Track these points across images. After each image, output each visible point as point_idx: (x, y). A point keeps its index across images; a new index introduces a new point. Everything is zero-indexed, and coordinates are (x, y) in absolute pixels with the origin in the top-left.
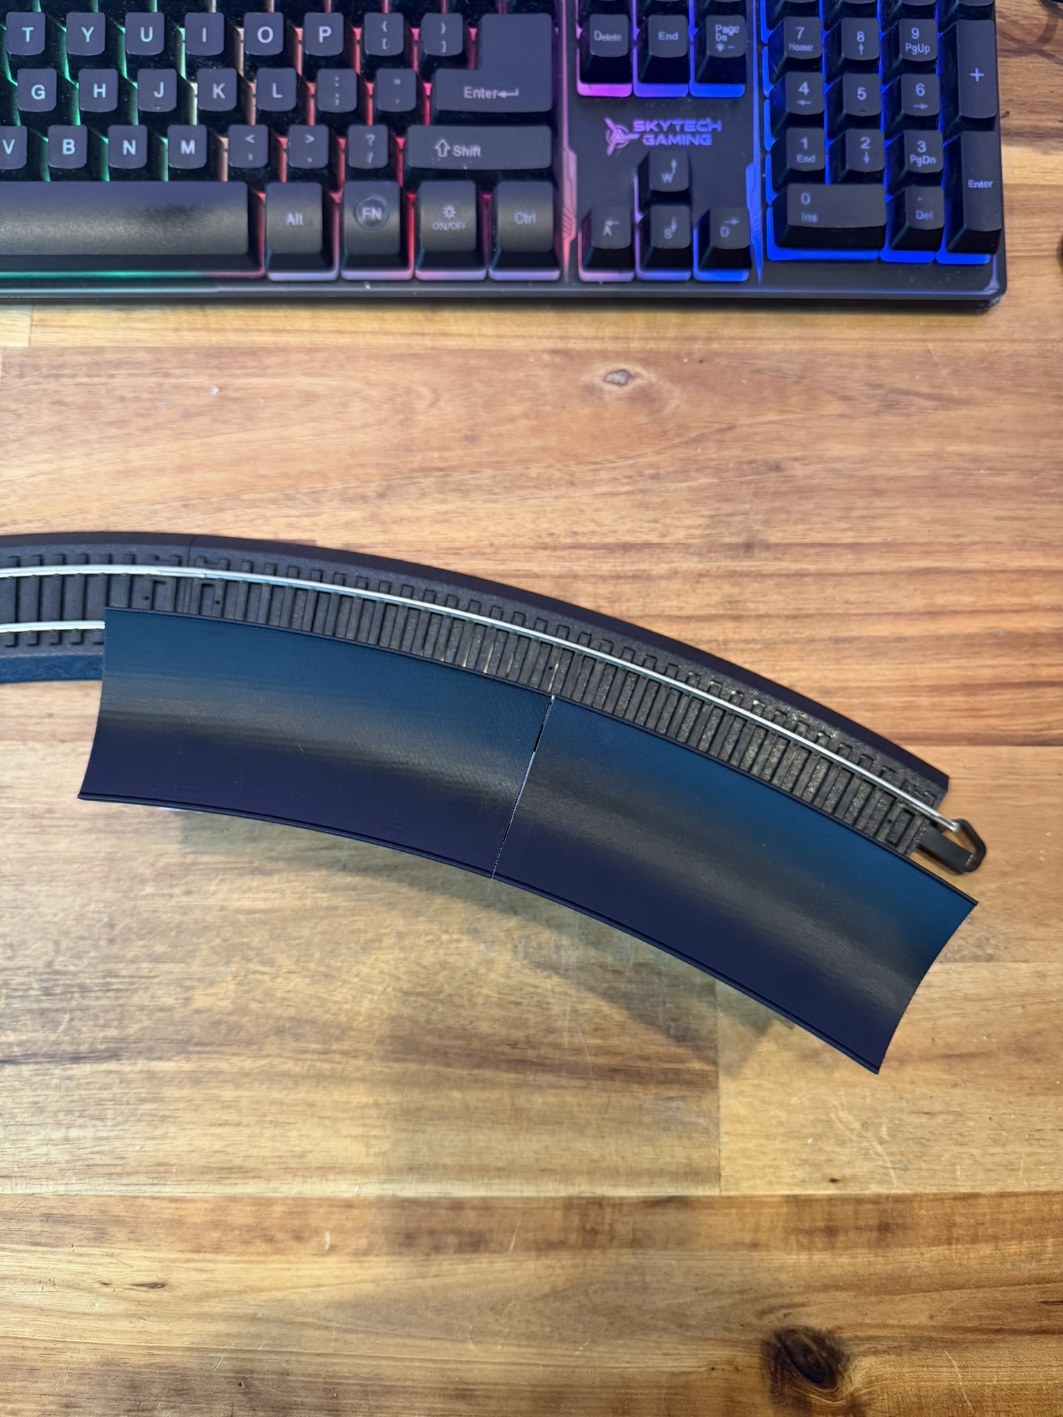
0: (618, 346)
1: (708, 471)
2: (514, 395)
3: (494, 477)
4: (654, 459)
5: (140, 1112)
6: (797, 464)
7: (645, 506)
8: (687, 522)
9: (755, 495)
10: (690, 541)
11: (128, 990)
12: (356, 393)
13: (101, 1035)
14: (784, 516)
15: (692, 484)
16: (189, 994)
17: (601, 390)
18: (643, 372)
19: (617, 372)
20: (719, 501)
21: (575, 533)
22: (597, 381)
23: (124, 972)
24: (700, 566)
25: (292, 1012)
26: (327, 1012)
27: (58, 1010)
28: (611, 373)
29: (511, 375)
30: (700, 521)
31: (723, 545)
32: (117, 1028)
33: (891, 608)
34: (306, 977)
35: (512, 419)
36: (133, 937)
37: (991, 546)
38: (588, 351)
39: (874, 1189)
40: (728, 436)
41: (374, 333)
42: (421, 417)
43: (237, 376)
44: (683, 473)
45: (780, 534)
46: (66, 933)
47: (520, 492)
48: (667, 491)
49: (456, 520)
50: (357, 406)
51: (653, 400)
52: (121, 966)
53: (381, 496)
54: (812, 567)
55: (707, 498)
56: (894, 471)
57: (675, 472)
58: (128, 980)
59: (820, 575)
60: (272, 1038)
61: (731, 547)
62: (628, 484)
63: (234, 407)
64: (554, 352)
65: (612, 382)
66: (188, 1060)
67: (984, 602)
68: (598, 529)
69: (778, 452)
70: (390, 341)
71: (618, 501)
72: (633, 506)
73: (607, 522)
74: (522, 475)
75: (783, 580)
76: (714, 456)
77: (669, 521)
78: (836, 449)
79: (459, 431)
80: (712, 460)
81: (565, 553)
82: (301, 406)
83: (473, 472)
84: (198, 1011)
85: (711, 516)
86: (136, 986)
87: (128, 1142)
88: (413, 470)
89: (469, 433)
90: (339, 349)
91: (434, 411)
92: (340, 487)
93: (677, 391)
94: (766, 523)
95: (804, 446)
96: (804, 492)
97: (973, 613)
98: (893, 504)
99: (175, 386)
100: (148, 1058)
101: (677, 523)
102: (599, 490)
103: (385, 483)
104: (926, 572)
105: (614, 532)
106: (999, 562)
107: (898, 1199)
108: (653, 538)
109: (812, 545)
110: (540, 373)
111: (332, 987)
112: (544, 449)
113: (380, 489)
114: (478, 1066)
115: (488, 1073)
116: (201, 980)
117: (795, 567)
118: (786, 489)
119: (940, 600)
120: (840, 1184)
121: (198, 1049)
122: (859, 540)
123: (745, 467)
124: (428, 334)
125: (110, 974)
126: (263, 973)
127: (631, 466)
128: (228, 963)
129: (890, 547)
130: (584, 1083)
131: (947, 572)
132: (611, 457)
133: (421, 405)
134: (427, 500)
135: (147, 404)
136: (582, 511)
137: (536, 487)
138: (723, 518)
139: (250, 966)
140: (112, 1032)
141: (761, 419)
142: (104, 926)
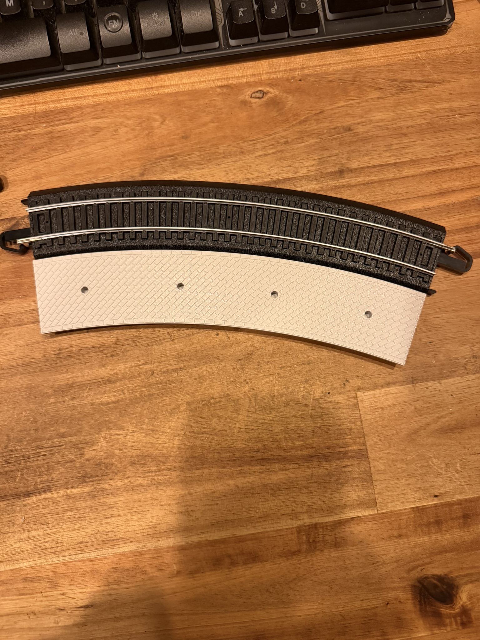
0: (256, 79)
1: (313, 136)
2: (204, 112)
3: (201, 155)
4: (284, 134)
5: (65, 517)
6: (359, 126)
7: (284, 159)
8: (307, 164)
9: (340, 144)
10: (310, 174)
11: (50, 454)
12: (121, 123)
13: (39, 480)
14: (357, 154)
15: (306, 143)
16: (82, 452)
17: (250, 102)
18: (271, 90)
19: (257, 92)
20: (321, 150)
21: (248, 179)
22: (247, 98)
23: (46, 446)
24: (317, 186)
25: (138, 452)
26: (157, 449)
27: (14, 471)
28: (254, 93)
29: (202, 102)
30: (314, 162)
31: (328, 173)
32: (46, 475)
33: (420, 194)
34: (142, 433)
35: (205, 124)
36: (48, 426)
37: (466, 154)
38: (240, 84)
39: (458, 497)
40: (321, 116)
41: (126, 91)
42: (156, 131)
43: (57, 125)
44: (301, 139)
45: (356, 163)
46: (12, 429)
47: (216, 162)
48: (293, 149)
50: (123, 130)
51: (279, 103)
52: (44, 442)
54: (376, 178)
55: (315, 150)
56: (410, 123)
57: (296, 139)
58: (48, 449)
59: (380, 182)
60: (130, 468)
61: (332, 174)
62: (272, 149)
63: (58, 141)
64: (222, 87)
65: (256, 98)
66: (87, 486)
67: (467, 183)
68: (260, 175)
69: (348, 121)
70: (136, 94)
71: (268, 158)
72: (277, 160)
73: (264, 170)
74: (215, 152)
75: (362, 187)
76: (316, 127)
77: (297, 164)
78: (378, 116)
79: (178, 134)
80: (314, 130)
82: (93, 135)
83: (189, 155)
84: (88, 460)
85: (319, 159)
86: (53, 451)
87: (62, 534)
88: (157, 159)
89: (184, 135)
90: (109, 103)
91: (163, 126)
92: (119, 174)
93: (290, 97)
94: (348, 158)
95: (361, 117)
96: (365, 140)
97: (463, 190)
98: (412, 140)
99: (26, 135)
100: (65, 489)
101: (302, 166)
102: (257, 154)
103: (143, 168)
104: (435, 172)
105: (269, 175)
106: (472, 161)
107: (470, 500)
108: (290, 175)
109: (374, 167)
110: (216, 98)
111: (157, 436)
112: (225, 137)
113: (141, 171)
114: (240, 465)
115: (246, 468)
116: (86, 443)
117: (367, 179)
118: (356, 140)
119: (445, 186)
120: (439, 498)
121: (91, 479)
122: (398, 161)
123: (333, 131)
124: (154, 88)
125: (39, 447)
126: (119, 435)
127: (273, 139)
128: (99, 433)
129: (414, 162)
130: (297, 466)
131: (446, 170)
132: (261, 136)
133: (156, 124)
134: (167, 173)
135: (12, 147)
136: (250, 166)
137: (224, 157)
138: (325, 159)
139: (111, 432)
140: (45, 478)
141: (337, 105)
142: (31, 423)
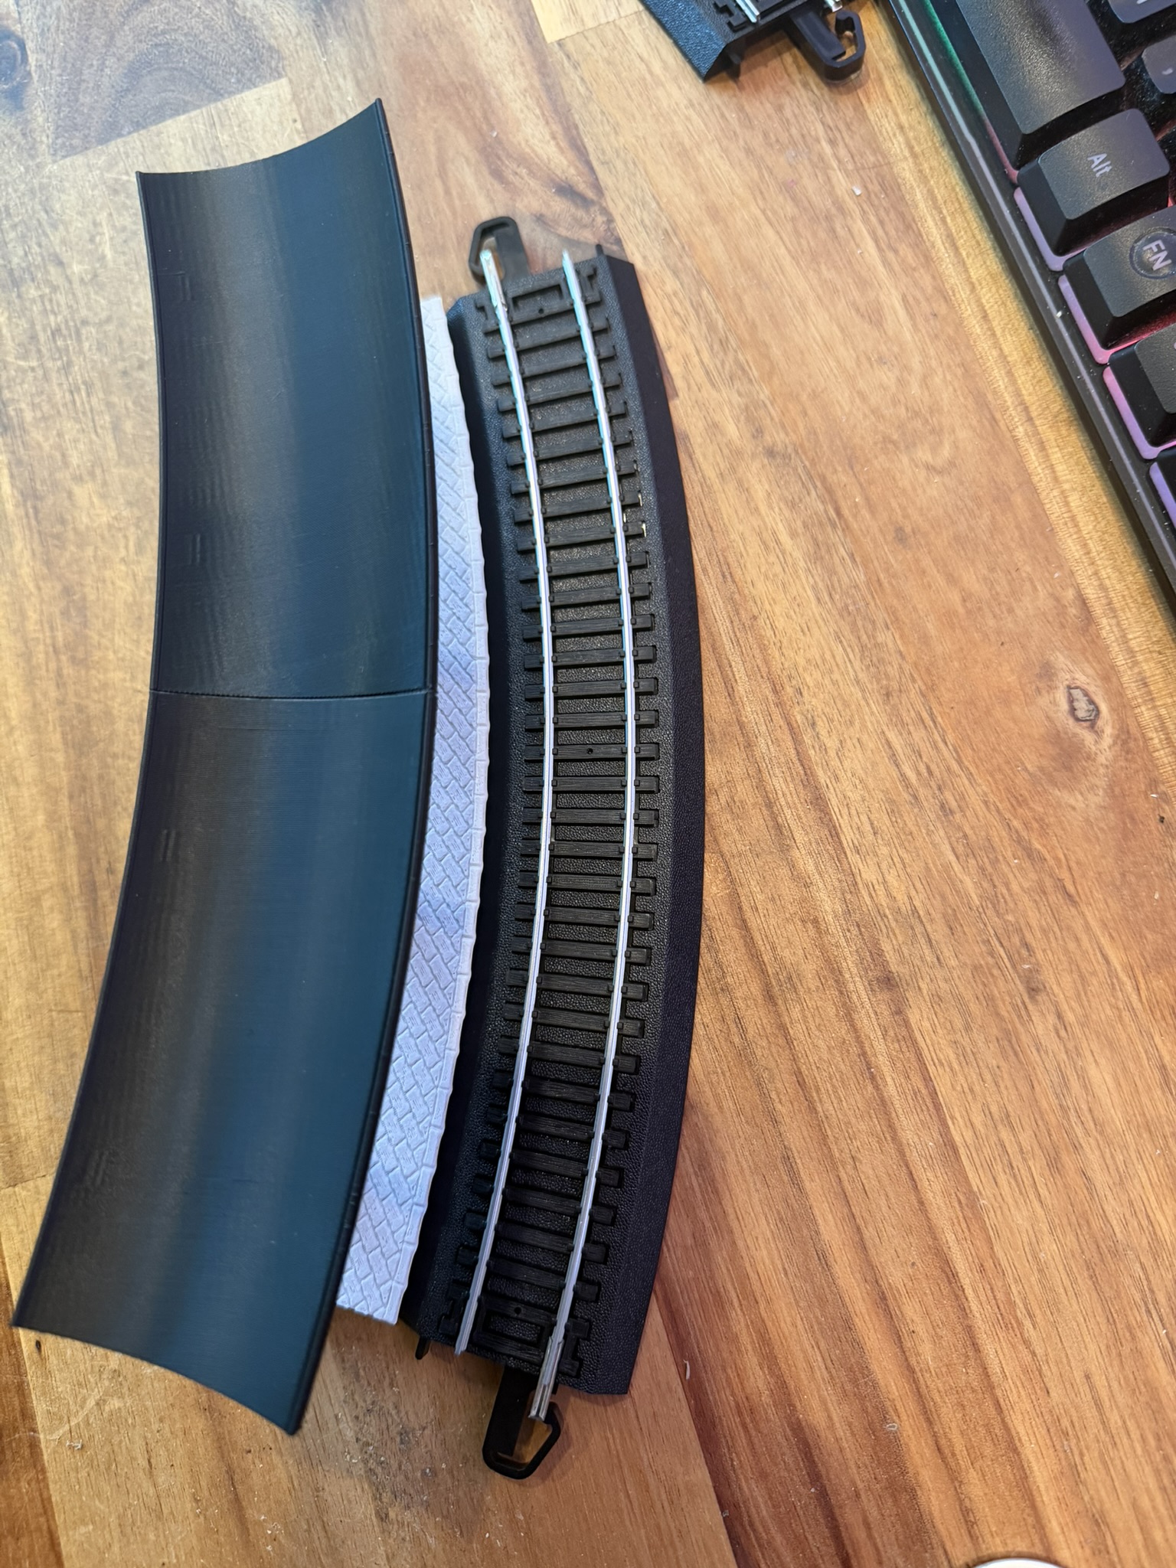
0: (1132, 690)
1: (985, 885)
2: (992, 570)
3: (856, 587)
4: (974, 800)
6: (1052, 1019)
7: (893, 811)
8: (891, 879)
9: (976, 968)
10: (864, 893)
11: (77, 413)
12: (906, 368)
13: (23, 406)
14: (959, 1023)
15: (957, 867)
16: (86, 478)
17: (1051, 688)
18: (1107, 741)
19: (1091, 702)
20: (944, 915)
21: (813, 725)
22: (1063, 679)
23: (94, 400)
24: (830, 918)
25: (92, 597)
26: (101, 635)
27: (39, 351)
28: (1086, 694)
29: (1020, 556)
30: (902, 898)
31: (876, 943)
32: (34, 418)
33: (869, 1233)
34: (134, 595)
35: (952, 579)
36: (135, 393)
37: (1034, 1373)
38: (1106, 649)
39: (40, 1407)
40: (1056, 898)
41: (1003, 357)
42: (905, 460)
43: (866, 221)
44: (968, 849)
45: (926, 1024)
46: (122, 325)
47: (847, 631)
48: (929, 833)
49: (772, 558)
50: (888, 377)
51: (1069, 769)
52: (101, 395)
53: (771, 453)
54: (891, 1090)
55: (943, 897)
56: (1100, 1178)
57: (965, 836)
58: (87, 407)
59: (884, 1104)
60: (59, 587)
61: (877, 954)
62: (919, 774)
63: (822, 235)
64: (1083, 602)
65: (1071, 701)
66: (17, 506)
67: (934, 1385)
68: (832, 753)
69: (1060, 985)
70: (1001, 382)
71: (885, 768)
72: (886, 792)
73: (846, 764)
74: (873, 622)
75: (855, 1050)
76: (1015, 887)
77: (884, 851)
78: (1101, 1075)
79: (906, 516)
80: (1007, 885)
81: (779, 720)
82: (858, 310)
83: (852, 556)
84: (70, 495)
85: (915, 910)
86: (83, 419)
88: (823, 479)
89: (908, 530)
90: (960, 324)
91: (922, 474)
92: (762, 396)
93: (1098, 798)
94: (937, 998)
95: (1085, 1022)
96: (1009, 1042)
97: (910, 1372)
98: (1043, 1192)
99: (821, 158)
100: (9, 463)
101: (884, 866)
102: (892, 735)
103: (790, 450)
104: (951, 1276)
105: (837, 778)
106: (1013, 1398)
107: (34, 1445)
108: (848, 836)
109: (927, 1080)
110: (1042, 593)
111: (128, 630)
112: (925, 639)
113: (780, 447)
114: (77, 835)
116: (105, 484)
117: (882, 1062)
118: (1004, 1013)
119: (911, 1311)
120: (35, 1355)
121: (31, 511)
122: (962, 1151)
123: (1016, 940)
124: (1033, 425)
125: (89, 386)
126: (126, 547)
127: (949, 769)
128: (129, 504)
129: (970, 1204)
131: (963, 1311)
132: (950, 737)
133: (923, 454)
134: (787, 513)
135: (784, 137)
136: (852, 723)
137: (863, 648)
138: (919, 929)
139: (132, 529)
140: (28, 416)
141: (1104, 941)
142: (139, 359)
